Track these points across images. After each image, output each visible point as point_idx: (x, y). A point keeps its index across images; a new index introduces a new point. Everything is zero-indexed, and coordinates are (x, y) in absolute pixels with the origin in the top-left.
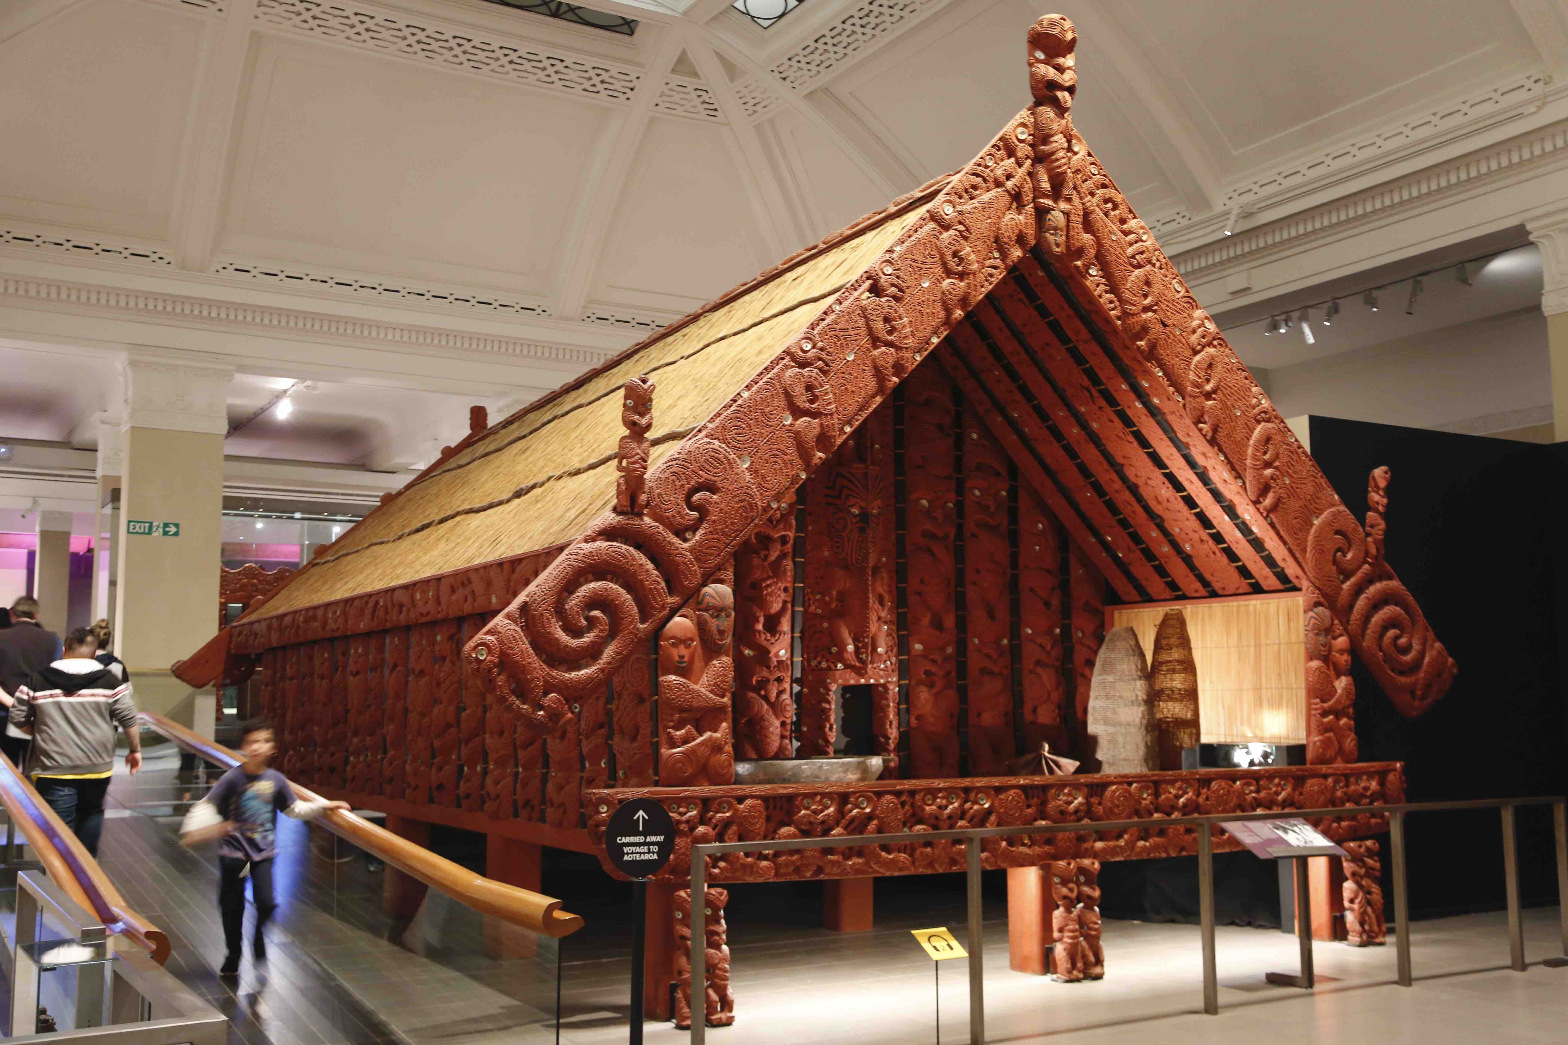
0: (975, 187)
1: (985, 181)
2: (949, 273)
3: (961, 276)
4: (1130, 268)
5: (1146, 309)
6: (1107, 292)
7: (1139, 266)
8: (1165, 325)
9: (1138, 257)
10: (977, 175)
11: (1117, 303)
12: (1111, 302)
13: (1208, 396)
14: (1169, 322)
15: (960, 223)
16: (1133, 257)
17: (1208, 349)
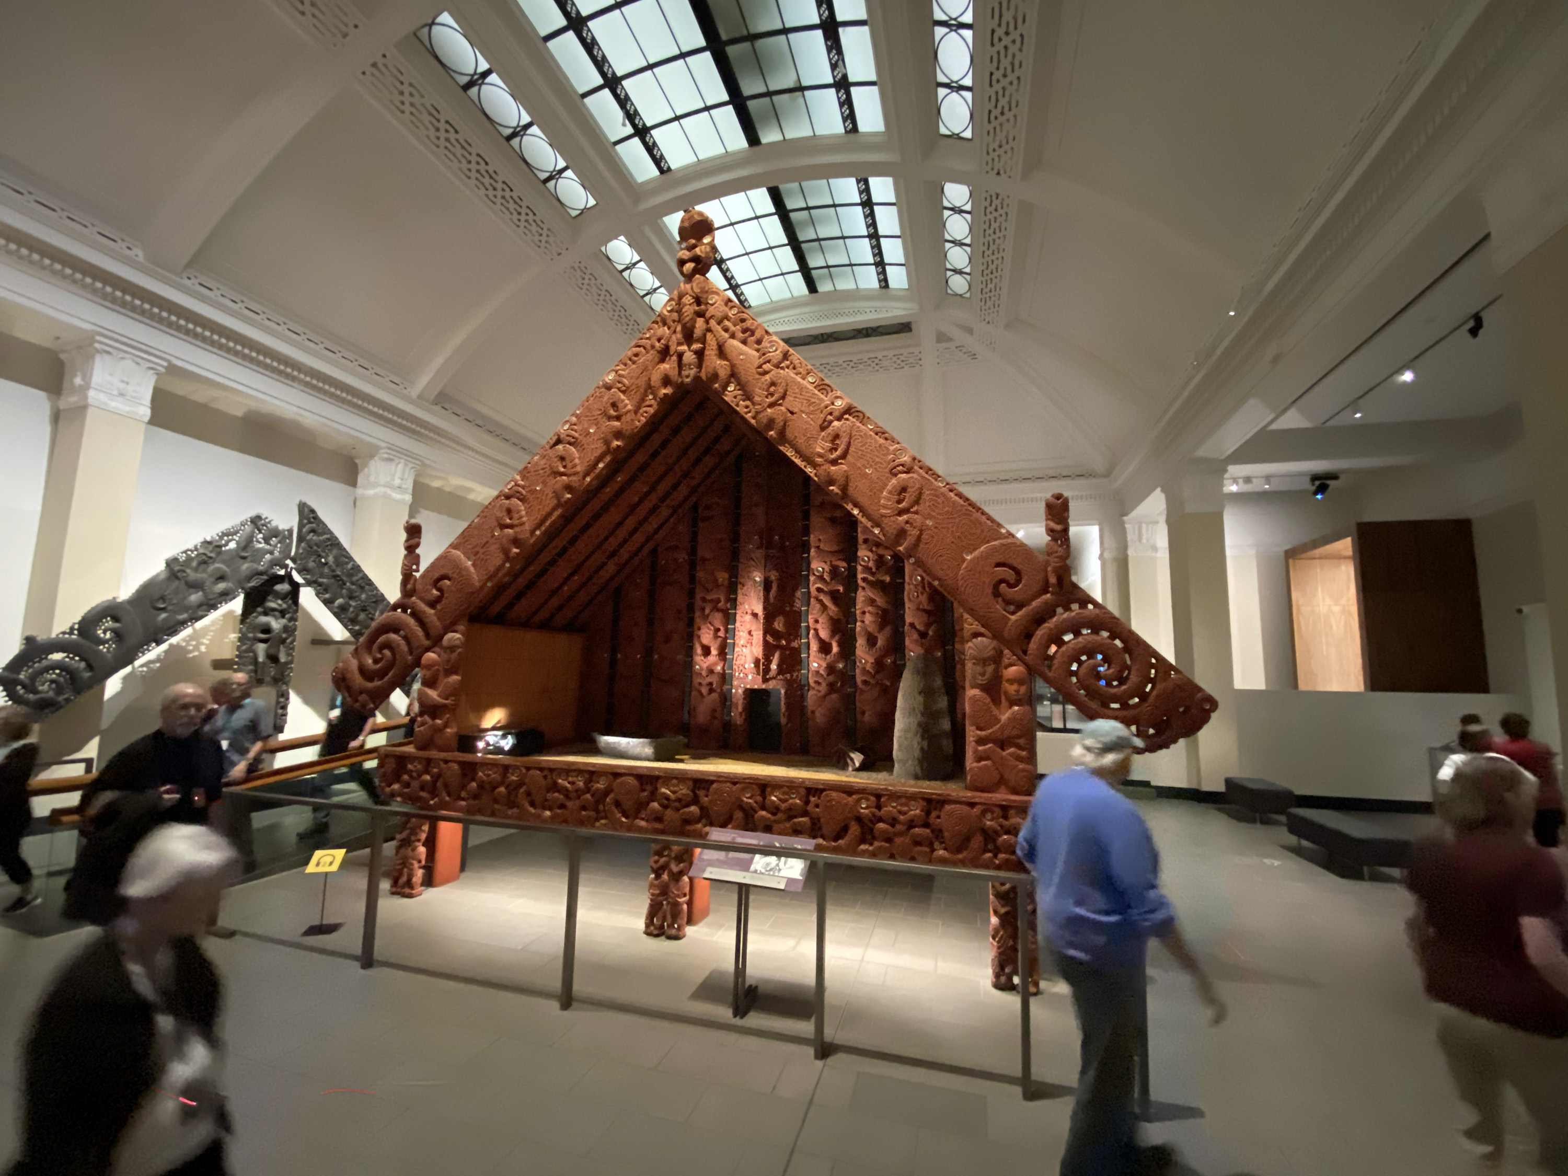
0: (636, 355)
1: (645, 348)
2: (610, 418)
3: (618, 418)
4: (758, 376)
5: (771, 405)
6: (744, 401)
7: (766, 373)
8: (792, 413)
9: (764, 366)
10: (639, 346)
11: (751, 407)
12: (747, 407)
13: (834, 462)
14: (795, 410)
15: (619, 382)
16: (760, 367)
17: (836, 423)
